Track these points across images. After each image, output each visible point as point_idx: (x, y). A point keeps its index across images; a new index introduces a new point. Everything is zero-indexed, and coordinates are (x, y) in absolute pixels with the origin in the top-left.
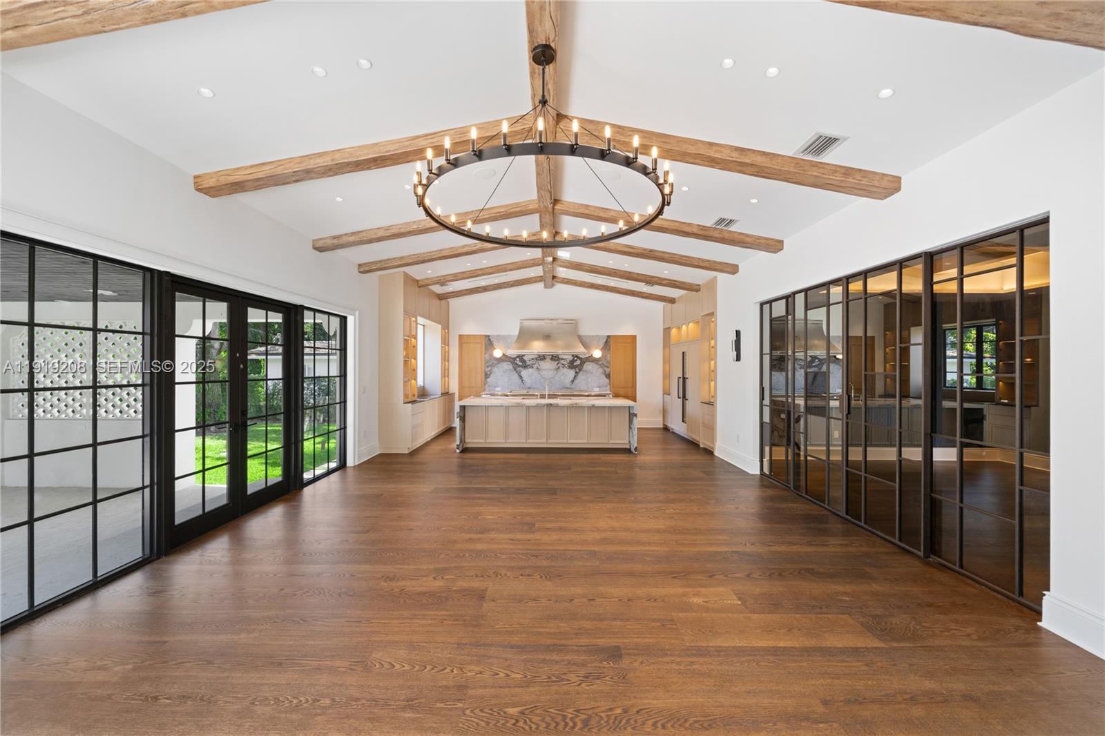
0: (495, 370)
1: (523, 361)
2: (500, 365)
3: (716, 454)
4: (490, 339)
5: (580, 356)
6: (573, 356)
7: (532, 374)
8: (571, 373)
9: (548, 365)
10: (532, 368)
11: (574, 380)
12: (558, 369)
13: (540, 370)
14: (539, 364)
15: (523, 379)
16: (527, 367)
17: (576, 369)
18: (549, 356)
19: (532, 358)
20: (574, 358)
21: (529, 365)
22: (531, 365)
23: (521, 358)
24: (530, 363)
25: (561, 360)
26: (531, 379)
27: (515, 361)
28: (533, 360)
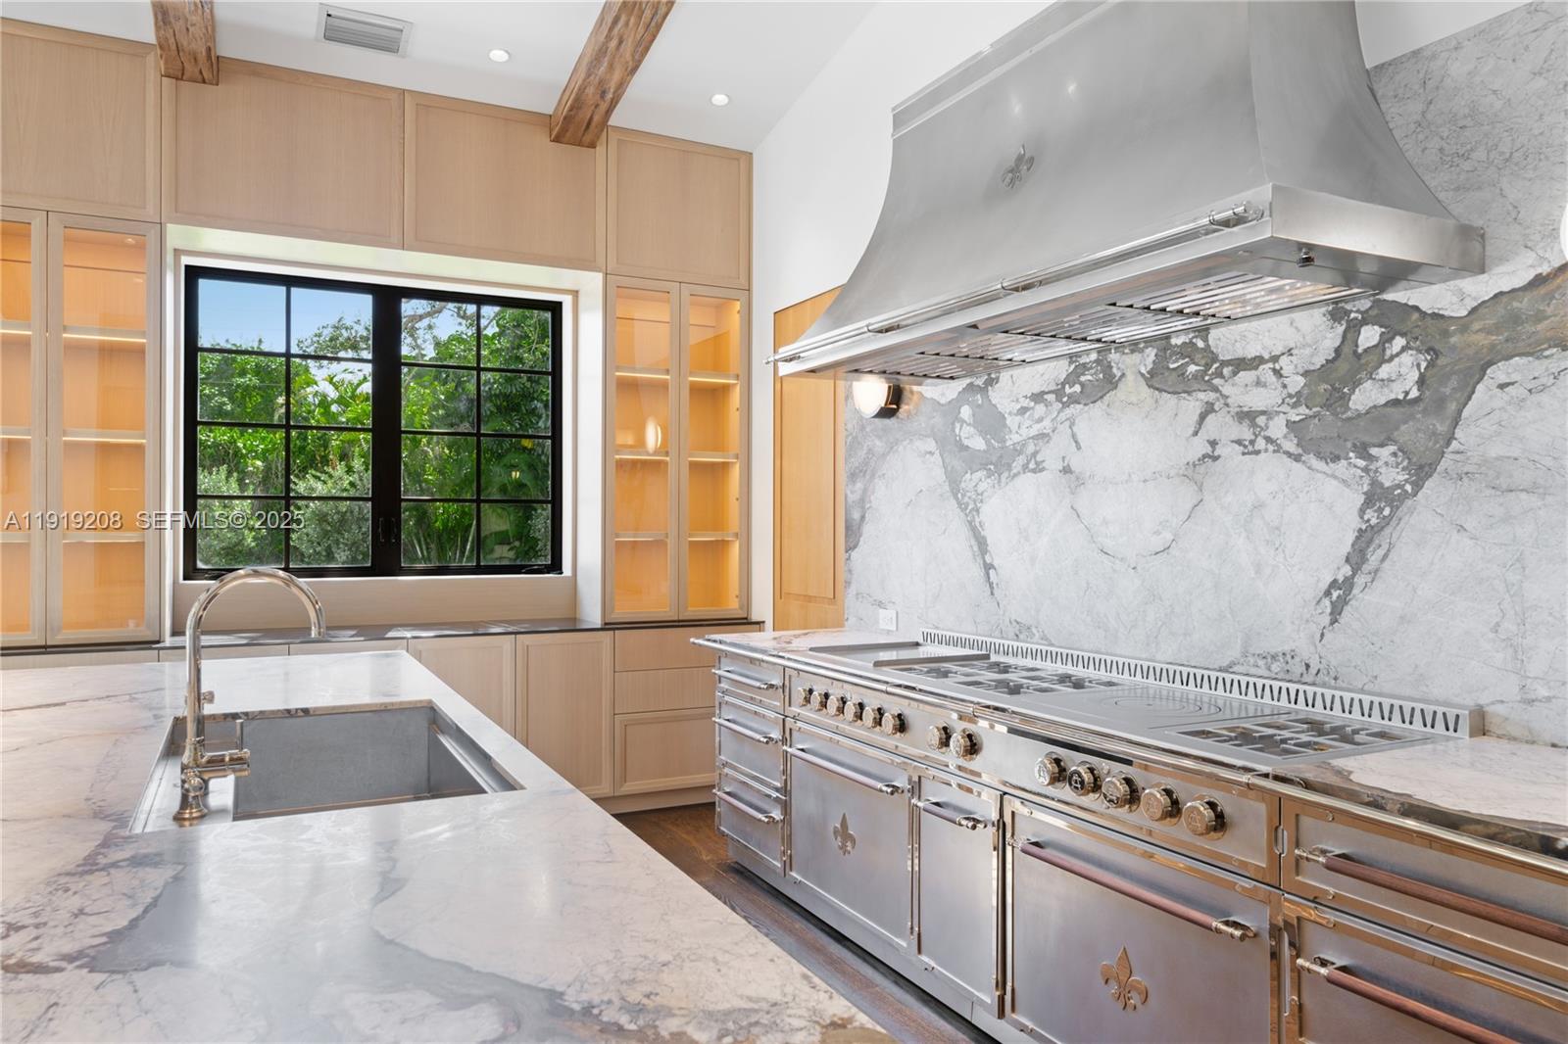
0: (879, 493)
5: (1438, 296)
6: (1336, 313)
7: (1036, 514)
10: (1034, 471)
11: (1348, 584)
12: (1202, 469)
13: (1080, 482)
14: (1074, 436)
15: (988, 559)
16: (1009, 467)
17: (1370, 458)
18: (1136, 357)
19: (1036, 390)
20: (1354, 329)
21: (1020, 453)
22: (1031, 448)
23: (980, 402)
24: (1025, 433)
25: (1226, 371)
26: (1032, 560)
27: (953, 430)
28: (1040, 409)
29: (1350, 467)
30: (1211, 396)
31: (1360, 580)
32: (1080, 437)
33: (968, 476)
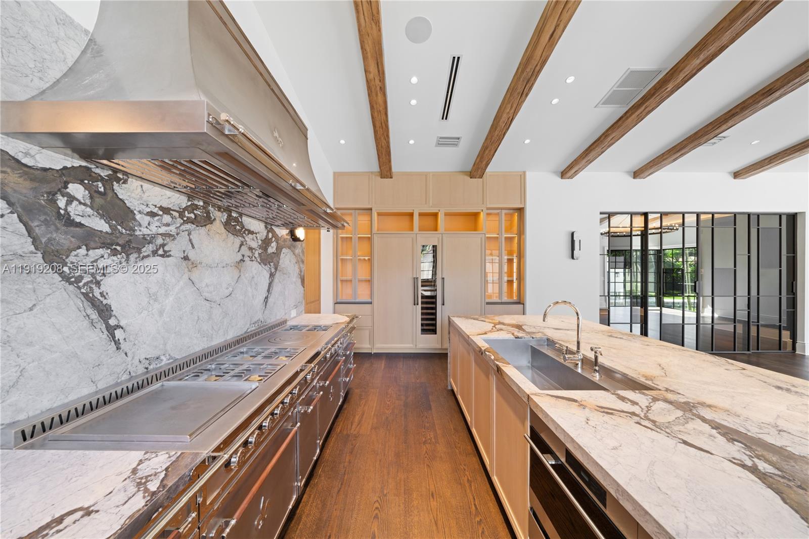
5: (278, 231)
6: (266, 227)
7: (164, 284)
8: (264, 275)
9: (216, 245)
10: (162, 256)
11: (268, 296)
12: (240, 264)
13: (195, 265)
14: (190, 240)
15: (112, 322)
16: (139, 250)
17: (270, 265)
18: (219, 214)
19: (165, 205)
21: (150, 242)
22: (160, 241)
23: (102, 190)
24: (154, 229)
25: (246, 232)
26: (161, 313)
27: (53, 202)
28: (167, 218)
29: (267, 267)
30: (243, 239)
32: (194, 242)
33: (83, 251)
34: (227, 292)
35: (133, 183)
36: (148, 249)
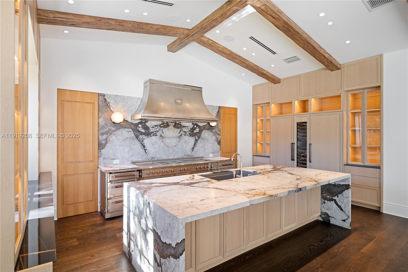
0: (113, 138)
1: (146, 128)
2: (119, 132)
3: (384, 212)
4: (105, 99)
5: (200, 124)
6: (193, 124)
7: (155, 142)
8: (192, 140)
9: (171, 132)
10: (155, 136)
11: (194, 147)
12: (180, 137)
13: (164, 138)
14: (162, 132)
15: (145, 148)
16: (150, 135)
17: (195, 137)
18: (172, 123)
19: (156, 125)
20: (194, 126)
21: (153, 133)
22: (155, 133)
23: (144, 125)
24: (153, 130)
25: (183, 127)
26: (155, 148)
27: (137, 128)
28: (156, 127)
29: (194, 137)
30: (181, 129)
31: (195, 147)
32: (163, 132)
33: (141, 136)
34: (175, 145)
35: (149, 122)
36: (152, 135)
